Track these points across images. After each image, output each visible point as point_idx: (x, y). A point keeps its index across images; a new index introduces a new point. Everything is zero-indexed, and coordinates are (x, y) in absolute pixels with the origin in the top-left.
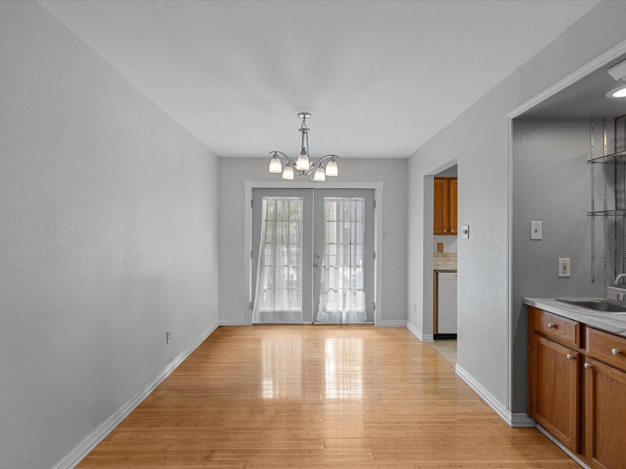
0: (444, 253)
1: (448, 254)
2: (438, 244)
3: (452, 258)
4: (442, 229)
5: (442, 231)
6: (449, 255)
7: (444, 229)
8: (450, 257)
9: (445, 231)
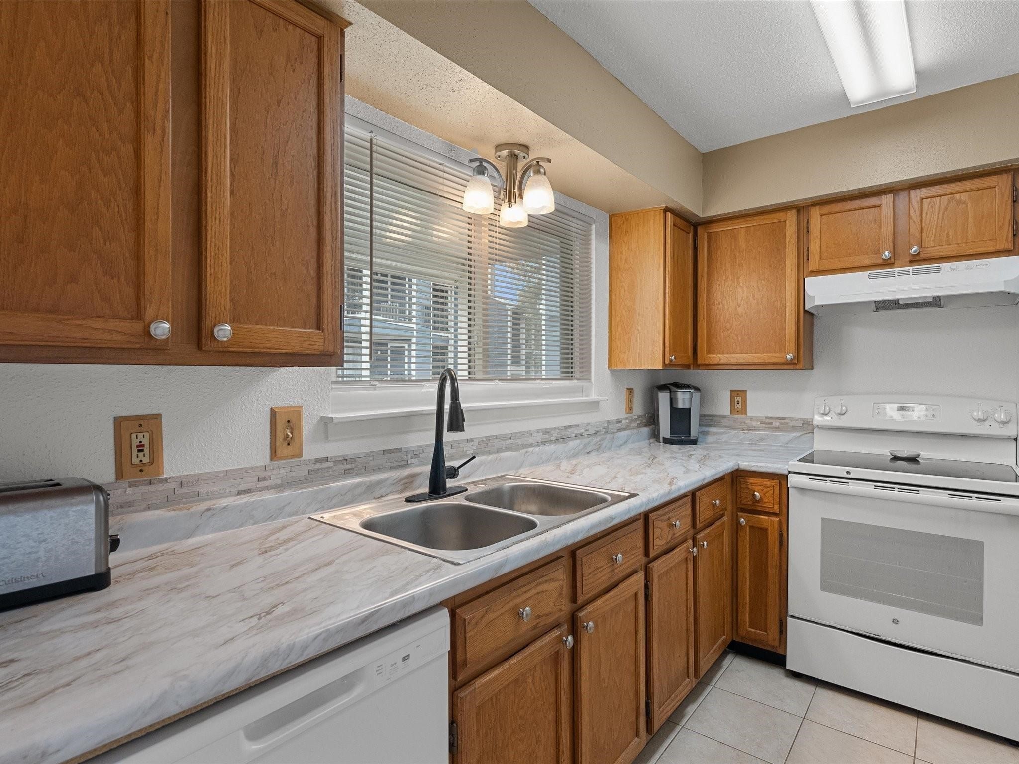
0: (166, 480)
1: (197, 480)
2: (119, 422)
3: (225, 502)
4: (138, 315)
5: (138, 326)
6: (203, 490)
7: (150, 312)
8: (211, 496)
9: (162, 329)
